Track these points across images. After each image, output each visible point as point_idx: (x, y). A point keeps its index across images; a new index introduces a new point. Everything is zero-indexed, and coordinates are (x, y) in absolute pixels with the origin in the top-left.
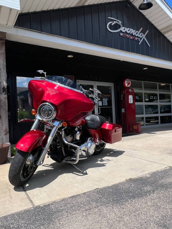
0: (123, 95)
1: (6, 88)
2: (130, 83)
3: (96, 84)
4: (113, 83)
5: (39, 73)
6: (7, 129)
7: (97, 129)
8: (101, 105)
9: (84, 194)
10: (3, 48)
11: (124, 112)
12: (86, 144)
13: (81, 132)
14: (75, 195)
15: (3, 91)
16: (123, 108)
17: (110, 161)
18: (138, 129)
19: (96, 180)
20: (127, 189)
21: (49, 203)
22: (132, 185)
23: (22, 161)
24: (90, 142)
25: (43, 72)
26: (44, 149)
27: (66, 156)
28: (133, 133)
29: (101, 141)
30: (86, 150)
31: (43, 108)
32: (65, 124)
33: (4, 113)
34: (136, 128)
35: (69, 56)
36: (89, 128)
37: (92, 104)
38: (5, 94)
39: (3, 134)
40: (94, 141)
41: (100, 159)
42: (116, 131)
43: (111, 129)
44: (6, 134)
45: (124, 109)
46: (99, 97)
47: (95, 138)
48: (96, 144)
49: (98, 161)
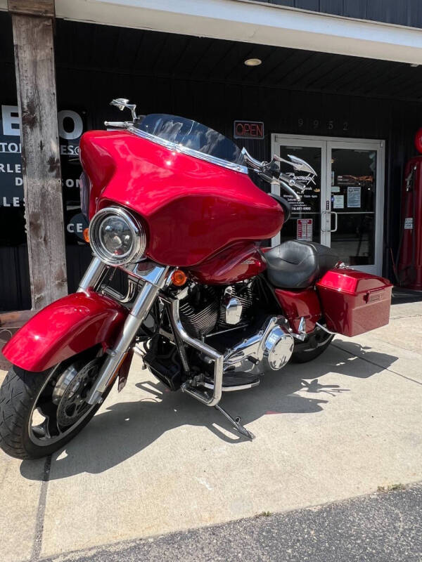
0: (412, 177)
1: (58, 160)
3: (327, 145)
4: (384, 141)
5: (117, 108)
6: (62, 272)
7: (304, 289)
8: (342, 207)
9: (214, 530)
10: (48, 44)
11: (411, 227)
12: (258, 337)
13: (247, 298)
14: (180, 533)
15: (52, 170)
16: (410, 217)
17: (339, 391)
19: (271, 472)
20: (375, 537)
21: (83, 554)
22: (397, 519)
23: (22, 397)
24: (277, 332)
25: (128, 103)
26: (111, 357)
27: (191, 370)
29: (317, 326)
30: (260, 356)
31: (105, 225)
32: (181, 277)
33: (54, 229)
35: (251, 62)
36: (275, 287)
37: (276, 211)
38: (57, 177)
39: (53, 285)
40: (289, 325)
41: (309, 381)
42: (370, 299)
43: (350, 291)
44: (60, 285)
45: (411, 219)
46: (336, 184)
47: (294, 318)
48: (295, 338)
49: (302, 387)
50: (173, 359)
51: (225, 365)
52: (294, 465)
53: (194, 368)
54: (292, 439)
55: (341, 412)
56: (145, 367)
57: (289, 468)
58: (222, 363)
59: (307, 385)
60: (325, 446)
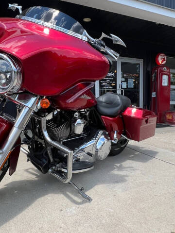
0: (155, 75)
2: (166, 59)
3: (119, 60)
4: (143, 60)
7: (116, 116)
8: (126, 87)
11: (155, 96)
12: (93, 141)
13: (86, 120)
16: (154, 92)
17: (134, 170)
18: (172, 119)
27: (55, 161)
28: (165, 123)
29: (122, 136)
30: (93, 152)
32: (46, 103)
34: (170, 118)
36: (101, 115)
40: (109, 136)
41: (118, 165)
42: (148, 122)
43: (140, 116)
46: (123, 77)
47: (111, 132)
48: (112, 142)
49: (115, 168)
50: (44, 155)
51: (73, 158)
52: (117, 219)
53: (56, 160)
54: (114, 200)
55: (137, 181)
56: (28, 160)
57: (114, 221)
58: (72, 156)
59: (118, 167)
60: (133, 204)
